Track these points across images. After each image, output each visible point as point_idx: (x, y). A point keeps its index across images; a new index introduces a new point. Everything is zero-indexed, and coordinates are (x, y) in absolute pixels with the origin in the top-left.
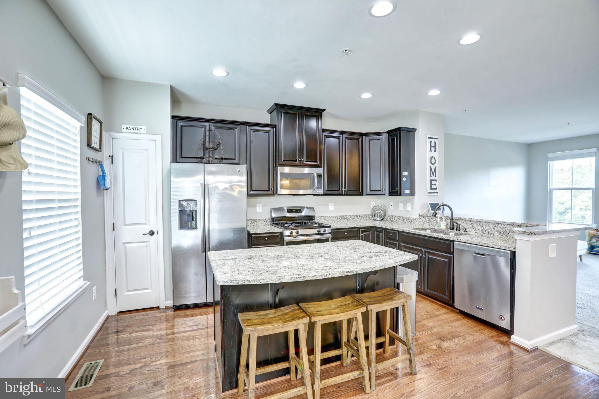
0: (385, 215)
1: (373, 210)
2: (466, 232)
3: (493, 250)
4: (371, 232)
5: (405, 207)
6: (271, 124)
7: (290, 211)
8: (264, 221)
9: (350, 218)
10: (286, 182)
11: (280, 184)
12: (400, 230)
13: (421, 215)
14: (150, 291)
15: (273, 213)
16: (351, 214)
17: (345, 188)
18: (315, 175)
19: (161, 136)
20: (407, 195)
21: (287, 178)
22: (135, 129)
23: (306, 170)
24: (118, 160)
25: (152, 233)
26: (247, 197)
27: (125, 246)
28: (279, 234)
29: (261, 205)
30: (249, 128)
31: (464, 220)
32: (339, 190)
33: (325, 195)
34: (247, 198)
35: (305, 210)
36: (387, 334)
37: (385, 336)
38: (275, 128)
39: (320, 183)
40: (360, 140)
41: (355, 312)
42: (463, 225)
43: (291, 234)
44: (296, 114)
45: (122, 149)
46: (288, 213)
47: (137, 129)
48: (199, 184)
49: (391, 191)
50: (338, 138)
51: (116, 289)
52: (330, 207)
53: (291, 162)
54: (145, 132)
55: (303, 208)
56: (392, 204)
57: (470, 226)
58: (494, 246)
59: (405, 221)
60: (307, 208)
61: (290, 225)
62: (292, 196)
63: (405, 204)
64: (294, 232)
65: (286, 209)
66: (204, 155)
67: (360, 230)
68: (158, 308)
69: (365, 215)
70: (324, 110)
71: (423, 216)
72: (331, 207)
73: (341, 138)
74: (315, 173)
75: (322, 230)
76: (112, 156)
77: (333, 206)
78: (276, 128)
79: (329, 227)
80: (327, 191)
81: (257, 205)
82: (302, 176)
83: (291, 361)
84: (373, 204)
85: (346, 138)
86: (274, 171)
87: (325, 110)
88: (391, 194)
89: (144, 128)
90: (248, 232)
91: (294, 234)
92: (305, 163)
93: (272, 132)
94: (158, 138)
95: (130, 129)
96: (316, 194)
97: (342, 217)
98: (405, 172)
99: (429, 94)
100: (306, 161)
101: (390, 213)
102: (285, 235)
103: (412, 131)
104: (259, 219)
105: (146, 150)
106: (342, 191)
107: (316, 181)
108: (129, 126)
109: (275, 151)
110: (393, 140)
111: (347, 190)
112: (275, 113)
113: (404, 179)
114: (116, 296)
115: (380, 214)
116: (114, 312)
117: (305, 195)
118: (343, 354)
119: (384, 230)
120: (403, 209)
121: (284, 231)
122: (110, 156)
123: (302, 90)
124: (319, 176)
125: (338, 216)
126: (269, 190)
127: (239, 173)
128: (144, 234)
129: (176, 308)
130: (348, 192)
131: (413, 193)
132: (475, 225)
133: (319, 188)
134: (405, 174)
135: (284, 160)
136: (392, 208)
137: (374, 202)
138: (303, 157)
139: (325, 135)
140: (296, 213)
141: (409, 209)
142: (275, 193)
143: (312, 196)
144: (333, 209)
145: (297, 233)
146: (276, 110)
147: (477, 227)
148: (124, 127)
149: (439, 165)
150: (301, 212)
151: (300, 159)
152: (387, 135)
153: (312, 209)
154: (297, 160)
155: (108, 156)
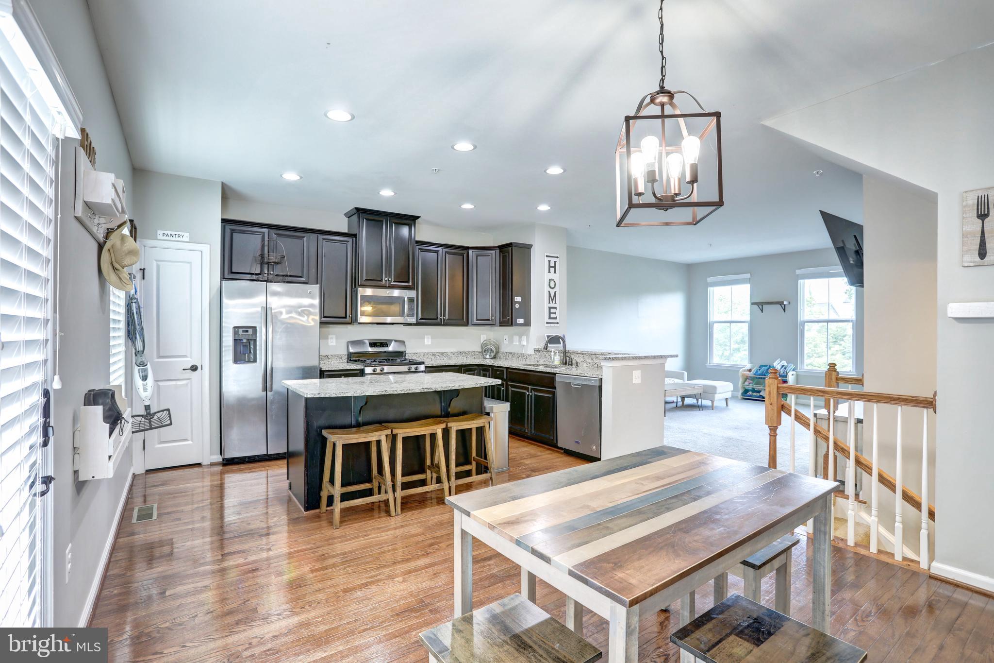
0: (497, 352)
1: (484, 345)
2: (578, 366)
3: (586, 379)
4: (476, 371)
5: (520, 342)
6: (350, 233)
7: (373, 344)
8: (338, 358)
9: (452, 355)
10: (368, 308)
11: (361, 311)
12: (507, 366)
13: (536, 350)
14: (190, 442)
15: (350, 348)
16: (454, 350)
17: (445, 315)
18: (406, 299)
19: (209, 245)
20: (521, 325)
21: (369, 302)
22: (174, 236)
23: (396, 293)
24: (151, 273)
25: (194, 368)
26: (320, 325)
27: (157, 384)
28: (358, 372)
29: (334, 336)
30: (321, 237)
31: (576, 353)
32: (436, 319)
33: (418, 324)
34: (320, 327)
35: (393, 343)
36: (473, 461)
37: (471, 463)
38: (354, 238)
39: (412, 309)
40: (465, 255)
41: (434, 427)
42: (576, 358)
43: (374, 371)
44: (382, 221)
45: (156, 260)
46: (370, 347)
47: (177, 236)
48: (259, 309)
49: (501, 320)
50: (437, 252)
51: (144, 440)
52: (426, 340)
53: (375, 282)
54: (188, 240)
55: (391, 341)
56: (506, 337)
57: (582, 360)
58: (588, 375)
59: (520, 358)
60: (396, 341)
61: (373, 362)
62: (376, 325)
63: (520, 337)
64: (378, 369)
65: (367, 342)
66: (262, 270)
67: (462, 369)
68: (199, 465)
69: (472, 352)
70: (418, 217)
71: (538, 351)
72: (428, 341)
73: (440, 253)
74: (406, 296)
75: (413, 368)
76: (144, 270)
77: (430, 340)
78: (356, 238)
79: (423, 363)
80: (421, 319)
81: (330, 336)
82: (391, 301)
83: (374, 480)
84: (483, 338)
85: (446, 252)
86: (353, 293)
87: (420, 217)
88: (502, 324)
89: (187, 235)
90: (321, 369)
91: (378, 371)
92: (392, 283)
93: (350, 244)
94: (206, 248)
95: (167, 235)
96: (407, 322)
97: (442, 354)
98: (518, 298)
99: (538, 208)
100: (394, 282)
101: (504, 349)
102: (366, 372)
103: (528, 247)
104: (332, 355)
105: (188, 263)
106: (441, 319)
107: (406, 306)
108: (166, 232)
109: (354, 267)
110: (504, 257)
111: (447, 318)
112: (355, 218)
113: (517, 306)
114: (144, 448)
115: (492, 351)
116: (140, 470)
117: (393, 324)
118: (426, 479)
119: (491, 368)
120: (518, 344)
121: (366, 368)
122: (141, 269)
123: (389, 198)
124: (411, 300)
125: (437, 353)
126: (346, 317)
127: (311, 295)
128: (184, 370)
129: (226, 462)
130: (448, 321)
131: (527, 323)
132: (586, 357)
133: (411, 315)
134: (518, 299)
135: (366, 280)
136: (506, 342)
137: (485, 336)
138: (390, 277)
139: (419, 249)
140: (381, 347)
141: (524, 343)
142: (354, 321)
143: (402, 326)
144: (430, 343)
145: (382, 371)
146: (356, 214)
147: (588, 361)
148: (160, 232)
149: (561, 291)
150: (387, 347)
151: (386, 279)
152: (498, 251)
153: (403, 342)
154: (382, 280)
155: (139, 269)
